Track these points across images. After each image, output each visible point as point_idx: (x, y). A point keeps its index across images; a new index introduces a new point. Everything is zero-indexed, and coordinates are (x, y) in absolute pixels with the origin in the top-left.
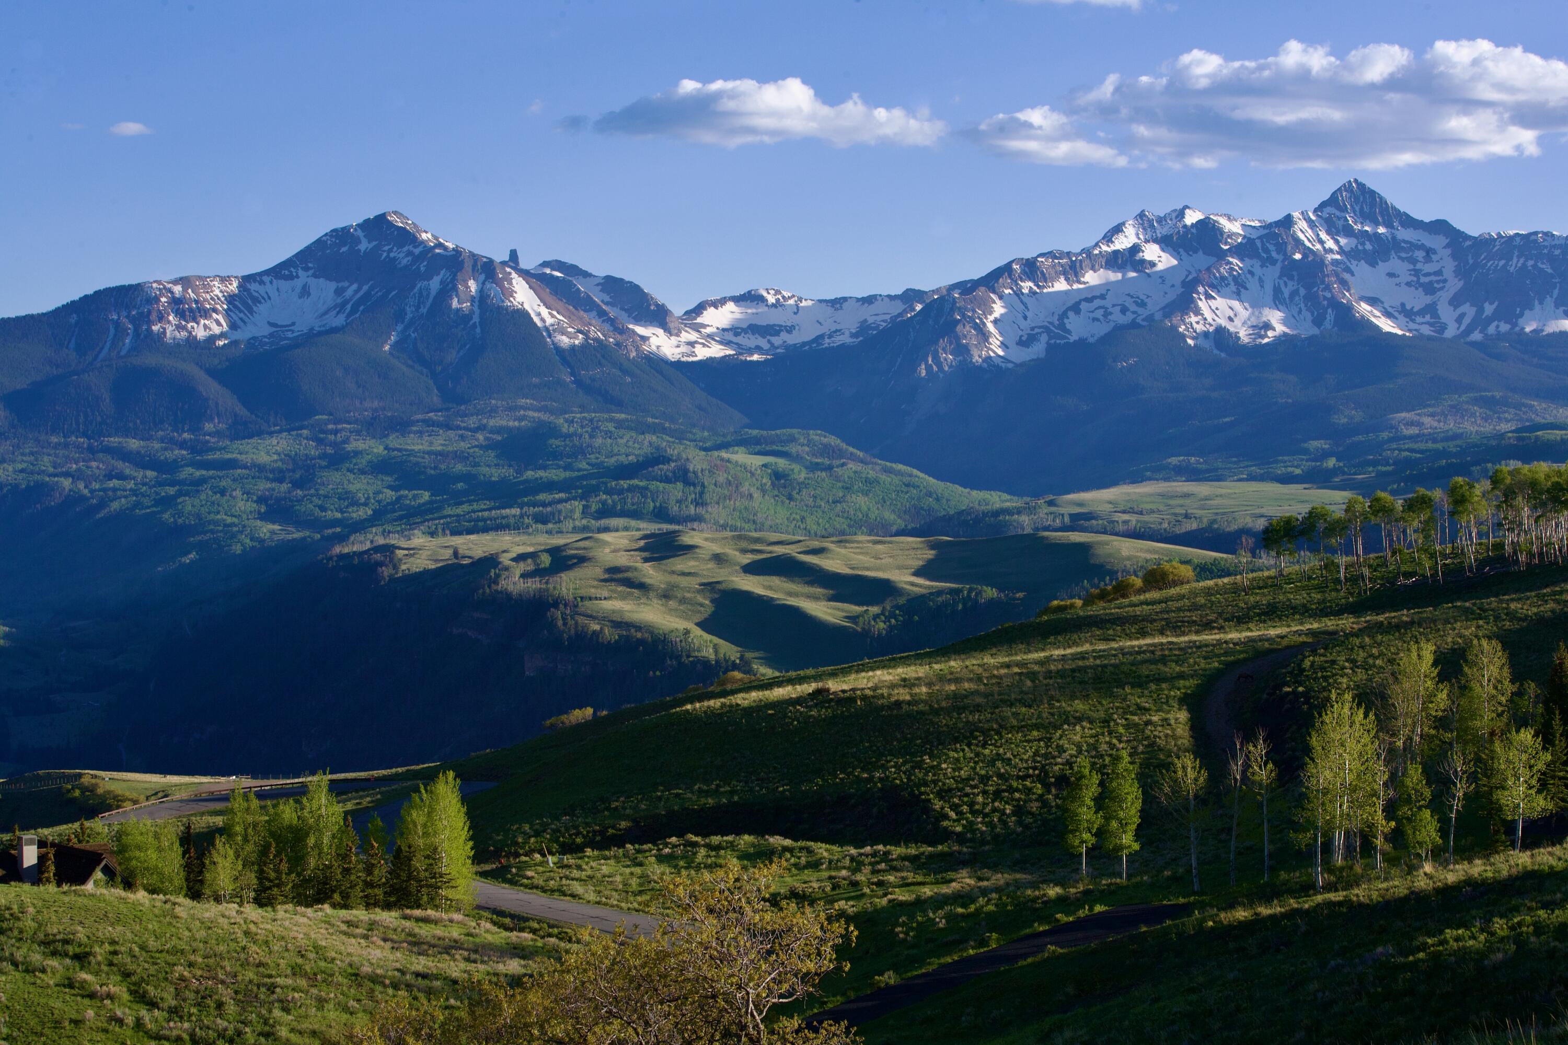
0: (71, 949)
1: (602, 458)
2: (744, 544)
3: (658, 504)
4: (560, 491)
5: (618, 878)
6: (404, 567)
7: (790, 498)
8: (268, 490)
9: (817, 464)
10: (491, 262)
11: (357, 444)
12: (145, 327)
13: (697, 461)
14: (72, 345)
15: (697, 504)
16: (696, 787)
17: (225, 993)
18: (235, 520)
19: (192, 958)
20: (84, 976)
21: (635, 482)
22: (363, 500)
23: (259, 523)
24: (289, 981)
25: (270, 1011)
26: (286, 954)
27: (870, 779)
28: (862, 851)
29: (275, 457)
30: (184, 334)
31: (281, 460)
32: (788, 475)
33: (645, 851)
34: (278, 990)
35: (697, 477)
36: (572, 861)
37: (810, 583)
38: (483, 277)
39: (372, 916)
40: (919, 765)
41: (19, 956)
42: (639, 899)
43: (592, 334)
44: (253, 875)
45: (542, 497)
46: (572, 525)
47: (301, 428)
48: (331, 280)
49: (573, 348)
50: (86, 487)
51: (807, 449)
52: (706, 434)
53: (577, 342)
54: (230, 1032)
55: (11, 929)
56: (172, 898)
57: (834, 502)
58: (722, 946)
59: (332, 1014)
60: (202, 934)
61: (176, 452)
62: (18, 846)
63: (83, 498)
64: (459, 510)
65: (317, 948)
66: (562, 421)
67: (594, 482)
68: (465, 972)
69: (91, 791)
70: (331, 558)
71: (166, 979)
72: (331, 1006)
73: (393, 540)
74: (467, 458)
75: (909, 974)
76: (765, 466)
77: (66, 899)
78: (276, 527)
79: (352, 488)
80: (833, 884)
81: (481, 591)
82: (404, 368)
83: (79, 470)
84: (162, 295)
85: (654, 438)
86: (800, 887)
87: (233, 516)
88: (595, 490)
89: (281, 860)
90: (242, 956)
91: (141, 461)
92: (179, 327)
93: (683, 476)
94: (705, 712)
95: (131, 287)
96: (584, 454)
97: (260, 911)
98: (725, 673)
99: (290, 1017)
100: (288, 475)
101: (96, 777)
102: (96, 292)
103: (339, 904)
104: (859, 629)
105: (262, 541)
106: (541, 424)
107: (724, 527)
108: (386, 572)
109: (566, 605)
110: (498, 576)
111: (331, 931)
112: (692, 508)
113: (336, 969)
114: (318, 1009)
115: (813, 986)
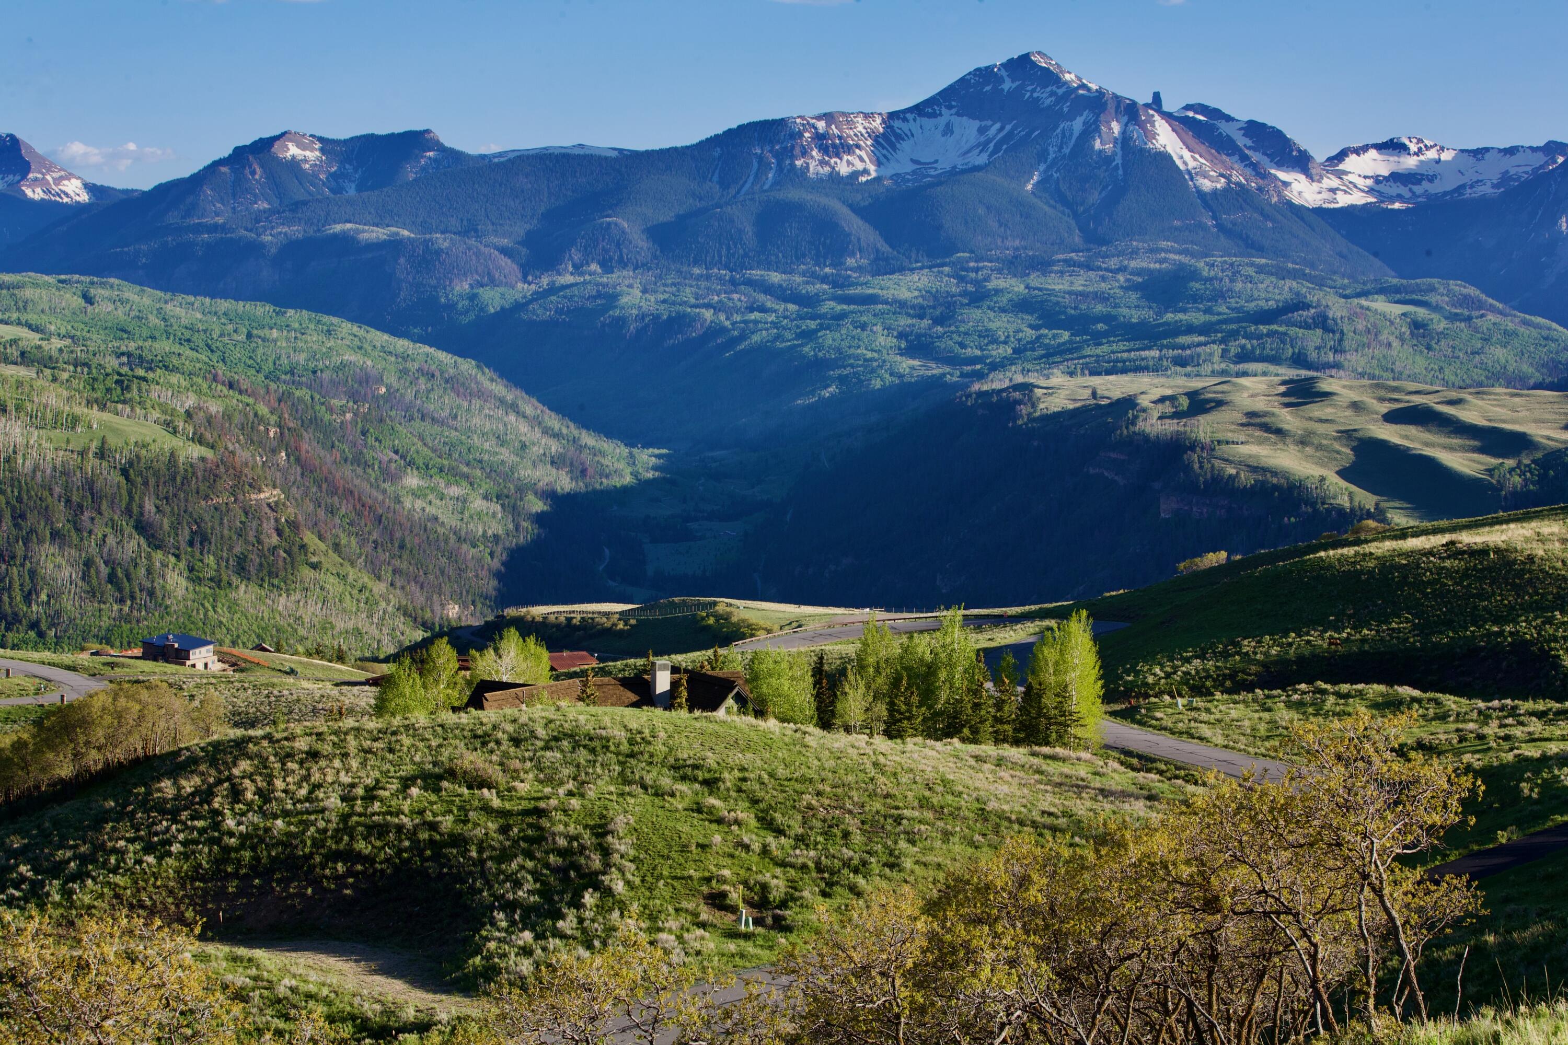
0: (700, 775)
1: (1242, 303)
2: (1382, 393)
3: (1297, 351)
4: (1200, 335)
5: (1247, 723)
6: (1042, 406)
7: (1429, 348)
8: (909, 326)
9: (1456, 314)
10: (1134, 104)
11: (996, 282)
12: (788, 162)
13: (1337, 308)
14: (716, 178)
15: (1336, 351)
16: (1327, 635)
17: (852, 824)
18: (875, 355)
19: (821, 787)
20: (713, 801)
21: (1274, 327)
22: (1003, 338)
23: (899, 358)
24: (916, 814)
25: (896, 843)
26: (914, 786)
27: (1501, 633)
28: (1490, 704)
29: (916, 293)
30: (827, 169)
31: (922, 296)
32: (1427, 325)
33: (1274, 697)
34: (904, 822)
35: (1336, 324)
36: (1201, 705)
37: (1449, 434)
38: (1125, 119)
39: (1000, 752)
40: (1550, 621)
41: (649, 779)
42: (1267, 744)
43: (1234, 179)
44: (884, 707)
45: (1182, 340)
46: (1210, 369)
47: (943, 265)
48: (974, 119)
49: (1215, 192)
50: (727, 319)
51: (1446, 299)
52: (1346, 281)
53: (1219, 186)
54: (855, 862)
55: (642, 753)
56: (802, 727)
57: (1472, 353)
58: (1349, 794)
59: (957, 847)
60: (831, 763)
61: (818, 286)
62: (651, 669)
63: (723, 330)
64: (1099, 351)
65: (945, 782)
66: (1202, 264)
67: (1234, 326)
68: (1091, 810)
69: (726, 619)
70: (969, 396)
71: (794, 807)
72: (957, 839)
73: (1032, 379)
74: (1108, 299)
75: (1532, 830)
76: (1404, 314)
77: (698, 725)
78: (916, 363)
79: (993, 326)
80: (1460, 737)
81: (1118, 432)
82: (1046, 208)
83: (720, 301)
84: (805, 130)
85: (1294, 284)
86: (1427, 738)
87: (872, 350)
88: (1234, 335)
89: (912, 693)
90: (871, 787)
91: (784, 294)
92: (822, 163)
93: (1322, 322)
94: (1339, 560)
95: (774, 122)
96: (1224, 297)
97: (889, 742)
98: (1359, 521)
99: (916, 849)
100: (929, 311)
101: (730, 605)
102: (739, 127)
103: (968, 738)
104: (1494, 482)
105: (901, 376)
106: (1181, 266)
107: (1362, 375)
108: (1024, 410)
109: (1202, 449)
110: (1136, 417)
111: (959, 765)
112: (1331, 355)
113: (963, 803)
114: (944, 842)
115: (1438, 838)
